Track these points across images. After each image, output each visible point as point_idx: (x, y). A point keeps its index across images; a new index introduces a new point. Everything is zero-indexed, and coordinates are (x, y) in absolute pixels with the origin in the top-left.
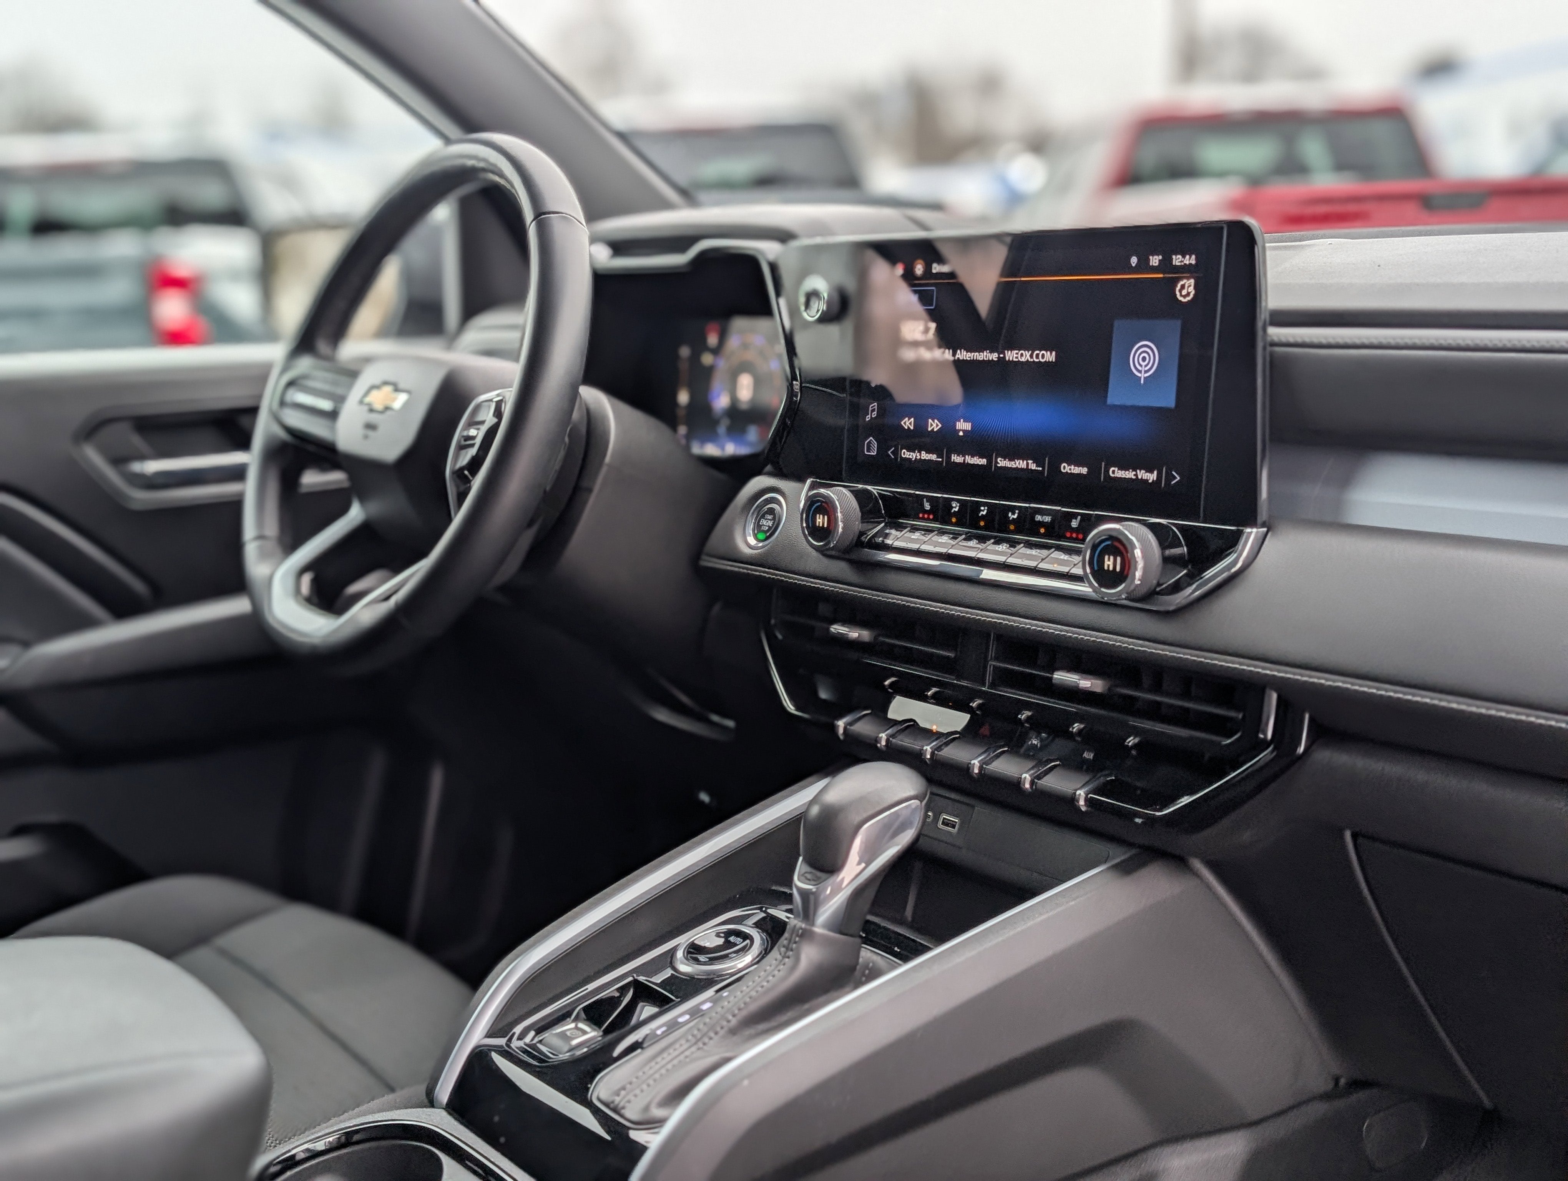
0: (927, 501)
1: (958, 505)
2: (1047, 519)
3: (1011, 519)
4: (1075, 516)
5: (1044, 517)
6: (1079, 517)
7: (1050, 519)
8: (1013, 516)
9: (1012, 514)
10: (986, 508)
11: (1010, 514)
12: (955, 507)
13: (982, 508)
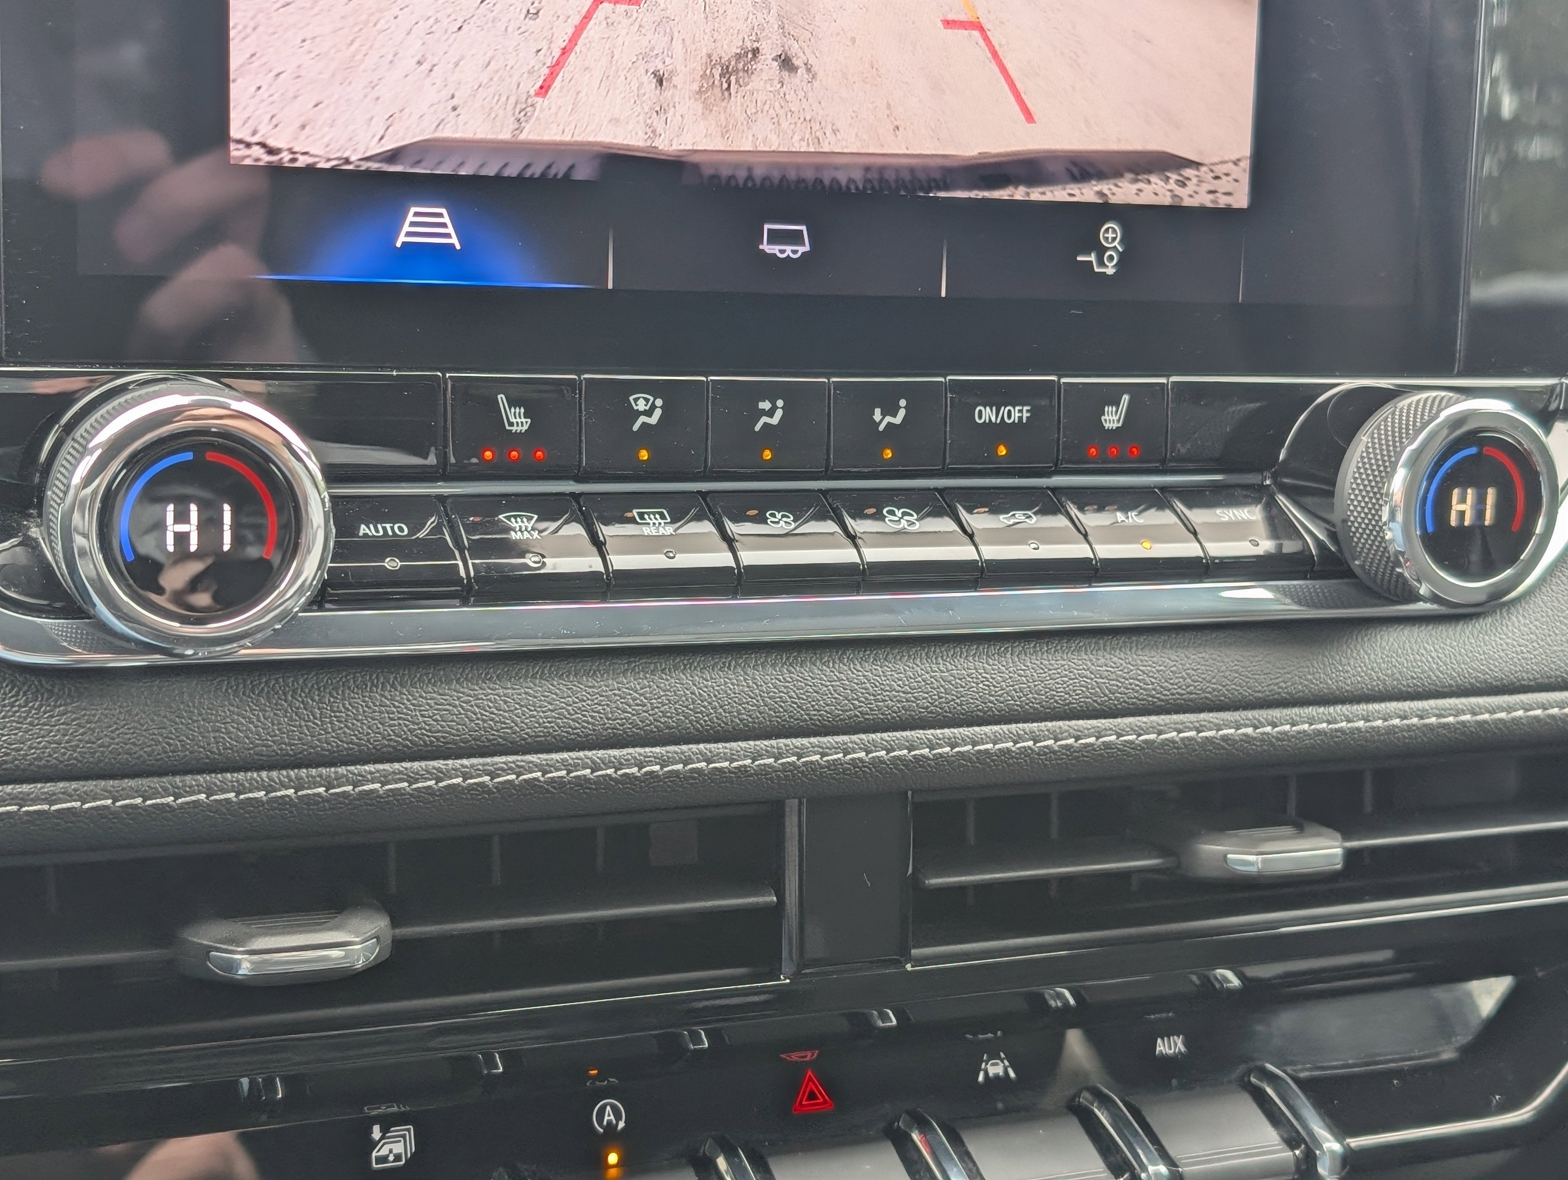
0: (512, 403)
1: (659, 402)
2: (1018, 413)
3: (881, 428)
4: (1111, 396)
5: (1004, 411)
6: (1126, 398)
7: (1026, 415)
8: (888, 419)
9: (884, 415)
10: (780, 403)
11: (877, 415)
12: (649, 413)
13: (765, 405)
